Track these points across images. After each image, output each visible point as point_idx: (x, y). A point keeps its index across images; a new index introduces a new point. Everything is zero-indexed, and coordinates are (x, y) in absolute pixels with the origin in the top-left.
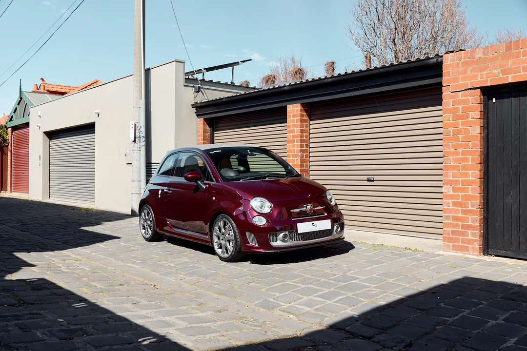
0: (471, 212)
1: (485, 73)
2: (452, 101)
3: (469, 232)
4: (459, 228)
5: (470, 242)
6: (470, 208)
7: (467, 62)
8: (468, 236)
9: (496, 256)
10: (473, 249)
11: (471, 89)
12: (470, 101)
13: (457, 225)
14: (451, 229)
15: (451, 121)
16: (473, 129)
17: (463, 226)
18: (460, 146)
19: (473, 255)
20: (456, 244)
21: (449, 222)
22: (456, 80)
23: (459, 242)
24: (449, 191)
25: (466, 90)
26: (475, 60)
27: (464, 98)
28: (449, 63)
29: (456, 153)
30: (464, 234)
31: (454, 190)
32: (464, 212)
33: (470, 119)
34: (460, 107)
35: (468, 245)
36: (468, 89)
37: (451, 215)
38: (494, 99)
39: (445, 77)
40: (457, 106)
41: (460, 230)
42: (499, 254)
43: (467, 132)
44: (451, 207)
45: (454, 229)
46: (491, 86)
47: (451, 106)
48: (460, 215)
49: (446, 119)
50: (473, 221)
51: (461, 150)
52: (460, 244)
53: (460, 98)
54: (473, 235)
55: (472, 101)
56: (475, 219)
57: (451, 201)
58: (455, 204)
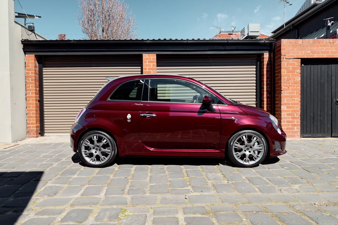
0: (296, 118)
1: (303, 51)
2: (287, 63)
3: (295, 127)
4: (290, 126)
5: (296, 132)
6: (296, 116)
7: (295, 45)
8: (295, 130)
9: (303, 137)
10: (297, 135)
11: (296, 58)
12: (296, 65)
13: (289, 125)
14: (286, 127)
15: (286, 73)
16: (298, 78)
17: (293, 125)
18: (291, 86)
19: (297, 138)
20: (288, 134)
21: (285, 123)
22: (289, 53)
23: (290, 133)
24: (285, 108)
25: (294, 58)
26: (298, 44)
27: (293, 62)
28: (285, 44)
29: (289, 89)
30: (293, 129)
31: (287, 107)
32: (293, 118)
33: (296, 73)
34: (291, 66)
35: (295, 134)
36: (295, 58)
37: (286, 120)
38: (303, 65)
39: (283, 50)
40: (289, 66)
41: (291, 127)
42: (305, 136)
43: (294, 79)
44: (286, 116)
45: (288, 127)
46: (307, 58)
47: (286, 66)
48: (291, 120)
49: (283, 72)
50: (297, 122)
51: (291, 88)
52: (291, 134)
53: (291, 62)
54: (297, 128)
55: (297, 64)
56: (298, 121)
57: (286, 113)
58: (288, 115)
